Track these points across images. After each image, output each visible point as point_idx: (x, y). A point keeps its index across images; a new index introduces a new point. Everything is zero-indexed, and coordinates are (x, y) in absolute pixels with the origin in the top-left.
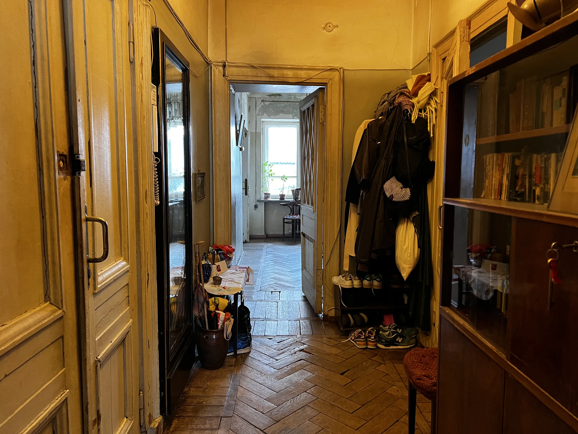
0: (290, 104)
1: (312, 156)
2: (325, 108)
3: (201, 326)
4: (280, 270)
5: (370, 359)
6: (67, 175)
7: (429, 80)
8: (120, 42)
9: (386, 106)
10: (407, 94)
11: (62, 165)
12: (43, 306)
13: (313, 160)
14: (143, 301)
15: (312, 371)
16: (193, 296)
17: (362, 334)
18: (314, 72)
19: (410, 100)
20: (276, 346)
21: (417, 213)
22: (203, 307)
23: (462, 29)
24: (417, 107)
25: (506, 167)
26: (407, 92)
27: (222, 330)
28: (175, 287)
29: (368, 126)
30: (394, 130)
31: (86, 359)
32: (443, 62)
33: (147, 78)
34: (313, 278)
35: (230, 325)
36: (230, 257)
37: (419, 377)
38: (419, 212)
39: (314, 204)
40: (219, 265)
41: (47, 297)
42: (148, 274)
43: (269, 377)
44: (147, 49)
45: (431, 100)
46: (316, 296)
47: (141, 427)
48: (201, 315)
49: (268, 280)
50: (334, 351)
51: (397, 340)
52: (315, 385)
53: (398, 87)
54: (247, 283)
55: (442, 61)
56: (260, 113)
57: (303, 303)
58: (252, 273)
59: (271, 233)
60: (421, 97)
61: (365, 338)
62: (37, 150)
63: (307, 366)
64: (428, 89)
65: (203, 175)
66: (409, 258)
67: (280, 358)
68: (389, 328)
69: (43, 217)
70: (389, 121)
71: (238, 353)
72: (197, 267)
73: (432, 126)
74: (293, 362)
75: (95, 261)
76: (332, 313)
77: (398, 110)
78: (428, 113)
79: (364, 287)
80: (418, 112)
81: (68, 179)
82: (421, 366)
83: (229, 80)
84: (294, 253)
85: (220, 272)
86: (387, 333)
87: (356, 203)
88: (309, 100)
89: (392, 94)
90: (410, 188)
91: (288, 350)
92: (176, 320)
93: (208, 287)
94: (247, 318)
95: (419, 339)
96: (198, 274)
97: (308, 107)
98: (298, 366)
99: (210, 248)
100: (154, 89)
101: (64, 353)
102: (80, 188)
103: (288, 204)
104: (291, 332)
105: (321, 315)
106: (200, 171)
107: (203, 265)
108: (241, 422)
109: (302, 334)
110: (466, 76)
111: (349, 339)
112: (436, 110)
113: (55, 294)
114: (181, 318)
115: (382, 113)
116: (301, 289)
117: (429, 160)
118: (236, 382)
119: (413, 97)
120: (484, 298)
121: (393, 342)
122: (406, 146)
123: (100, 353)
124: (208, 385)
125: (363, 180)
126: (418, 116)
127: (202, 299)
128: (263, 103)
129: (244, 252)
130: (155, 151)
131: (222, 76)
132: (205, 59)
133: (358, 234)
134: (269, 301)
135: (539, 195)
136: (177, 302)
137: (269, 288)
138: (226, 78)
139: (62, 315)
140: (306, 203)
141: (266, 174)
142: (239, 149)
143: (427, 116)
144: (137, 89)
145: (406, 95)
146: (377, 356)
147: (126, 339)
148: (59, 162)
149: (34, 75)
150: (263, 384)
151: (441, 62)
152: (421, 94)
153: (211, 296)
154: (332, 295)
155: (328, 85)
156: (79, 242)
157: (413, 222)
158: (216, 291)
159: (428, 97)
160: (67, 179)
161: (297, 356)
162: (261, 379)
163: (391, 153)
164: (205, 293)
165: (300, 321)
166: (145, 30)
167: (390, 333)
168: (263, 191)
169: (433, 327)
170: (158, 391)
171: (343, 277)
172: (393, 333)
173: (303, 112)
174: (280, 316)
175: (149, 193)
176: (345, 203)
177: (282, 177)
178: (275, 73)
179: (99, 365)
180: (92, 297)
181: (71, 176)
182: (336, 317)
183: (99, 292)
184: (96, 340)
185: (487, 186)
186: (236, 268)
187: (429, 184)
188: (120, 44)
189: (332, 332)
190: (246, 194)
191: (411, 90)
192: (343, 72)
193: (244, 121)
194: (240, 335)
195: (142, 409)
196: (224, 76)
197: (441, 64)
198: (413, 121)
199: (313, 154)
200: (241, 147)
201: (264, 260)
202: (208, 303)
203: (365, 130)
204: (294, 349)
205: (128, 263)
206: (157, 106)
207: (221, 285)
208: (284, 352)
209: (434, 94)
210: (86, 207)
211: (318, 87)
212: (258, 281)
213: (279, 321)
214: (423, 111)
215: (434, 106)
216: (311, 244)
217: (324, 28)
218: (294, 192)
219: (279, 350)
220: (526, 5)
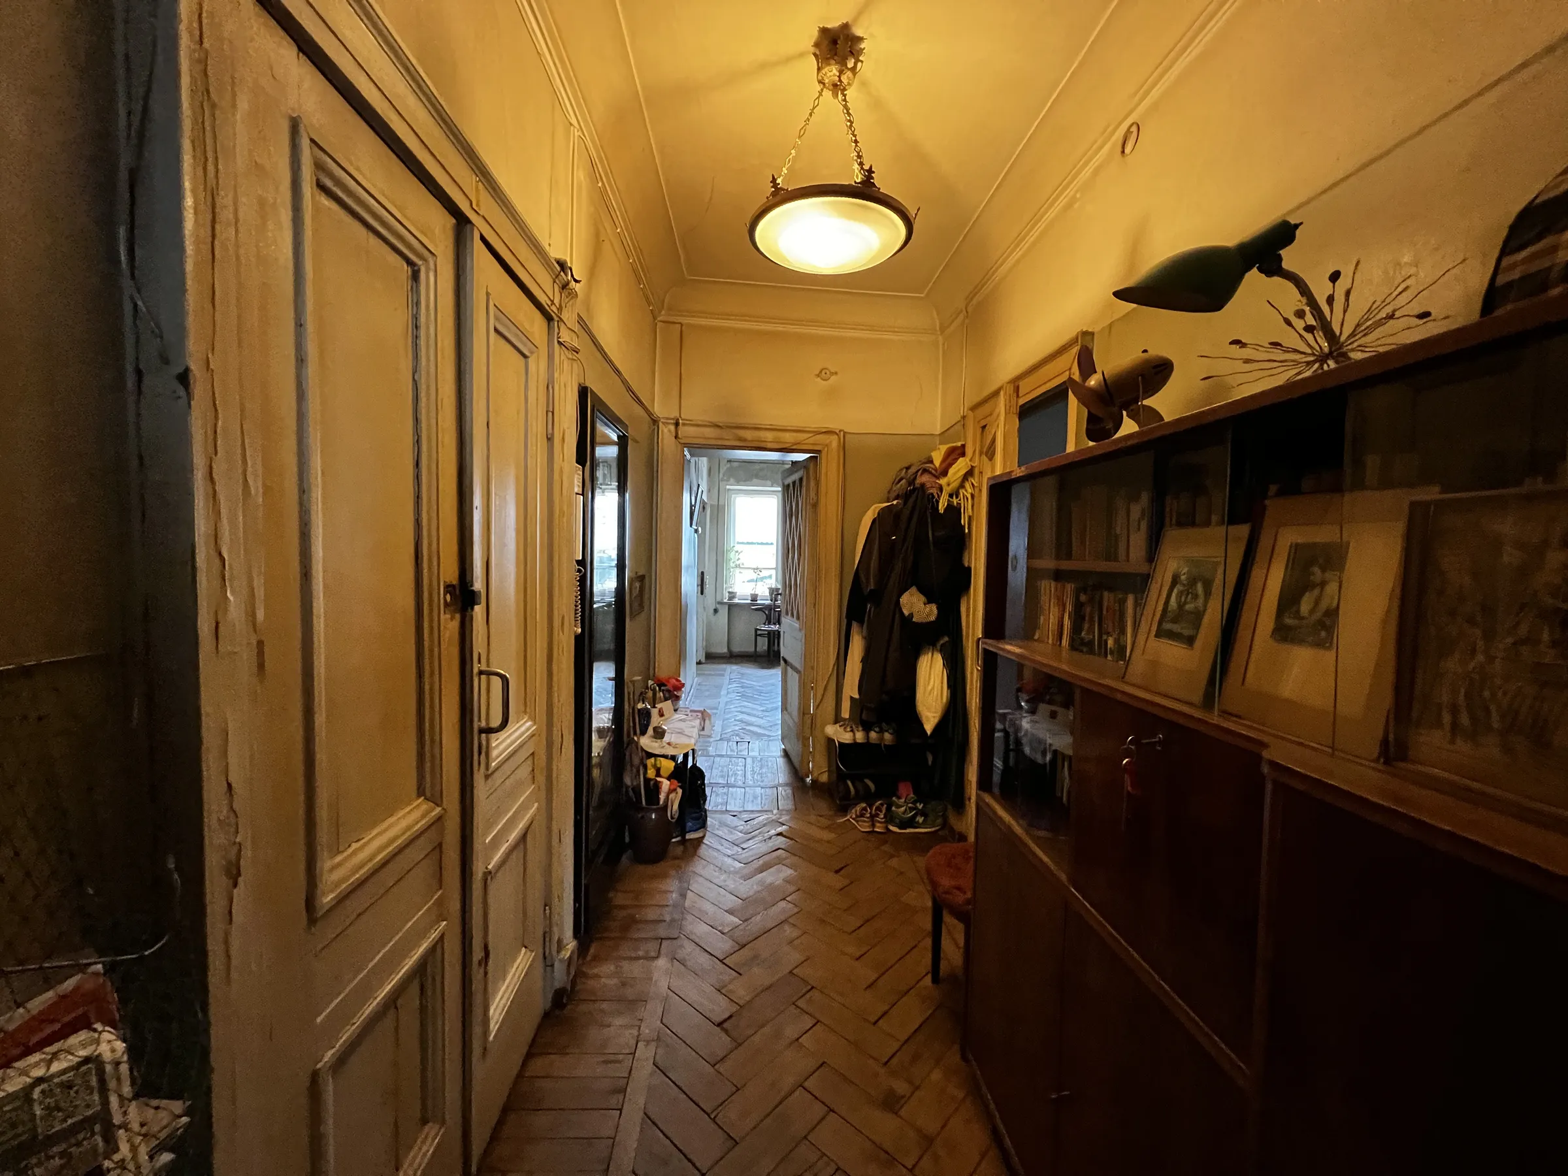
0: (769, 466)
2: (818, 484)
3: (635, 800)
4: (749, 708)
5: (878, 848)
6: (455, 613)
7: (963, 454)
9: (903, 486)
10: (933, 471)
11: (450, 600)
12: (415, 804)
13: (800, 554)
15: (796, 867)
16: (625, 756)
17: (867, 811)
18: (803, 434)
19: (937, 481)
20: (742, 827)
21: (947, 639)
22: (638, 771)
23: (1008, 398)
24: (946, 491)
25: (1068, 603)
26: (932, 468)
27: (665, 807)
28: (598, 741)
29: (879, 513)
30: (915, 519)
31: (471, 873)
32: (983, 431)
33: (569, 459)
34: (798, 725)
35: (676, 798)
36: (677, 695)
37: (947, 890)
38: (949, 638)
39: (801, 618)
40: (662, 708)
41: (421, 791)
42: (562, 736)
43: (731, 876)
44: (572, 418)
45: (966, 482)
46: (801, 751)
47: (545, 958)
48: (635, 783)
49: (732, 724)
50: (827, 835)
51: (916, 820)
52: (798, 889)
53: (920, 461)
54: (702, 733)
55: (981, 429)
56: (725, 479)
57: (782, 759)
58: (709, 719)
59: (737, 650)
60: (952, 477)
61: (870, 816)
63: (786, 859)
64: (961, 467)
65: (641, 579)
66: (934, 704)
67: (747, 846)
68: (905, 802)
70: (908, 508)
71: (687, 837)
72: (631, 715)
73: (967, 518)
74: (766, 853)
75: (489, 731)
76: (824, 778)
77: (919, 495)
78: (962, 500)
79: (871, 741)
80: (947, 498)
81: (457, 618)
82: (950, 872)
83: (682, 443)
84: (770, 682)
85: (663, 718)
86: (903, 809)
87: (861, 622)
88: (795, 472)
89: (912, 470)
90: (936, 605)
91: (760, 833)
92: (599, 791)
93: (646, 742)
94: (700, 786)
95: (948, 816)
96: (631, 725)
97: (794, 480)
98: (774, 859)
99: (649, 682)
100: (579, 472)
101: (441, 869)
102: (472, 630)
103: (762, 608)
104: (765, 805)
105: (808, 780)
106: (638, 573)
107: (639, 710)
108: (689, 947)
109: (780, 808)
110: (1011, 478)
111: (848, 817)
112: (973, 496)
113: (433, 785)
114: (607, 788)
115: (898, 495)
116: (781, 738)
117: (963, 565)
118: (684, 884)
119: (941, 476)
120: (1039, 760)
121: (911, 823)
122: (932, 545)
123: (492, 860)
124: (642, 889)
125: (871, 590)
126: (948, 504)
127: (636, 761)
128: (729, 464)
129: (697, 678)
130: (577, 559)
131: (673, 436)
132: (650, 414)
133: (863, 666)
134: (733, 756)
135: (1113, 649)
136: (600, 763)
137: (733, 735)
138: (679, 440)
139: (442, 814)
140: (789, 615)
141: (731, 564)
142: (693, 531)
143: (960, 504)
144: (555, 475)
145: (930, 473)
146: (888, 844)
147: (528, 833)
148: (445, 595)
149: (416, 480)
150: (724, 887)
151: (979, 431)
152: (951, 474)
153: (650, 755)
154: (824, 751)
155: (823, 453)
156: (469, 706)
157: (941, 651)
158: (657, 748)
159: (961, 478)
160: (455, 618)
161: (773, 844)
162: (721, 878)
163: (910, 555)
164: (642, 752)
165: (778, 788)
166: (570, 392)
167: (906, 810)
168: (728, 588)
169: (967, 803)
170: (572, 902)
171: (840, 727)
172: (911, 809)
173: (787, 486)
174: (749, 780)
175: (567, 619)
176: (845, 622)
177: (754, 569)
178: (748, 435)
179: (489, 878)
180: (484, 781)
181: (462, 613)
182: (829, 784)
183: (494, 772)
184: (487, 841)
185: (1042, 624)
186: (686, 711)
188: (534, 417)
189: (823, 806)
190: (702, 593)
191: (938, 466)
192: (844, 436)
193: (702, 491)
194: (690, 811)
195: (546, 935)
196: (675, 437)
197: (981, 434)
198: (941, 509)
199: (799, 547)
200: (696, 528)
201: (726, 692)
202: (645, 767)
203: (874, 521)
204: (768, 832)
205: (535, 722)
206: (583, 495)
207: (664, 739)
208: (753, 837)
209: (970, 473)
210: (479, 654)
211: (808, 455)
212: (718, 728)
213: (747, 789)
214: (954, 497)
215: (970, 490)
216: (796, 676)
217: (818, 376)
218: (772, 591)
219: (746, 833)
220: (1093, 382)
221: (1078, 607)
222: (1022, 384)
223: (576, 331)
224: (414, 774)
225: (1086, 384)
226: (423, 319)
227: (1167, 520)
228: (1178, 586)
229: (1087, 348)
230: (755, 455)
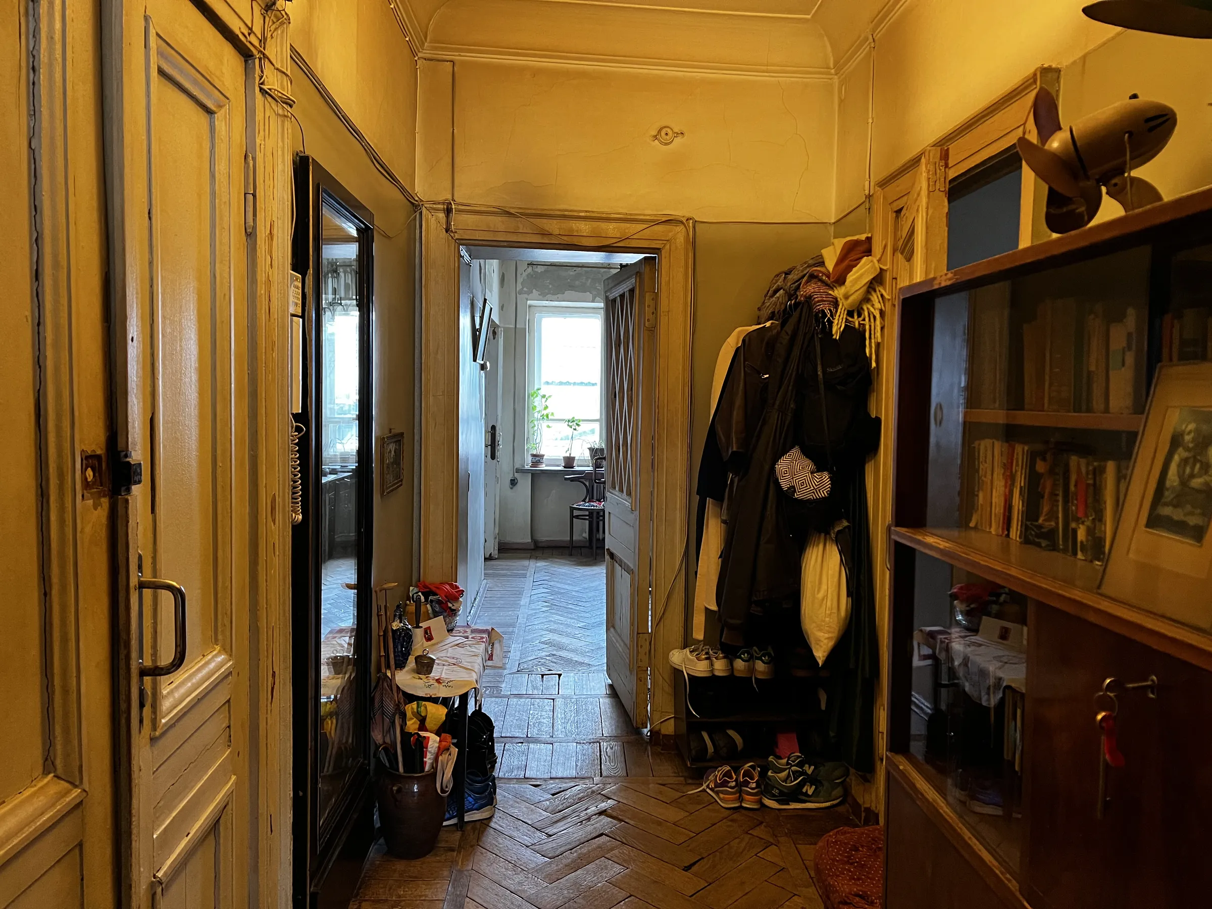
0: (586, 272)
1: (630, 393)
2: (656, 298)
3: (387, 764)
4: (561, 624)
5: (747, 833)
6: (100, 497)
7: (868, 252)
8: (225, 198)
9: (780, 299)
10: (824, 278)
11: (92, 477)
12: (40, 784)
13: (632, 401)
14: (262, 732)
15: (625, 861)
16: (372, 700)
17: (731, 777)
18: (634, 226)
19: (830, 292)
20: (548, 803)
21: (845, 523)
22: (393, 723)
23: (932, 168)
24: (844, 305)
25: (1019, 473)
26: (823, 274)
27: (433, 775)
28: (333, 679)
29: (744, 341)
30: (796, 352)
31: (130, 886)
32: (897, 217)
33: (280, 263)
34: (630, 650)
35: (450, 763)
36: (453, 608)
37: (846, 899)
38: (848, 522)
39: (633, 493)
40: (429, 628)
41: (49, 762)
42: (274, 672)
43: (530, 875)
44: (284, 203)
45: (873, 293)
46: (635, 688)
48: (388, 740)
49: (536, 648)
50: (673, 814)
51: (804, 790)
52: (629, 895)
53: (805, 263)
54: (490, 663)
55: (894, 215)
56: (525, 289)
57: (607, 700)
58: (500, 641)
59: (545, 539)
60: (853, 286)
61: (736, 785)
62: (36, 453)
63: (612, 849)
64: (865, 271)
65: (398, 438)
66: (827, 619)
67: (555, 831)
68: (788, 764)
69: (45, 594)
70: (787, 333)
71: (466, 819)
72: (382, 638)
73: (873, 345)
74: (582, 841)
75: (157, 672)
76: (669, 729)
77: (804, 314)
78: (867, 319)
79: (737, 674)
80: (845, 316)
81: (104, 505)
82: (850, 871)
83: (457, 239)
84: (591, 585)
85: (433, 642)
86: (784, 773)
87: (719, 499)
88: (624, 280)
89: (794, 276)
90: (830, 471)
91: (574, 812)
92: (334, 752)
93: (405, 679)
94: (486, 741)
95: (851, 786)
96: (383, 653)
97: (622, 292)
98: (595, 849)
99: (411, 588)
100: (296, 283)
101: (82, 879)
102: (128, 522)
103: (581, 478)
104: (582, 769)
105: (646, 731)
106: (393, 431)
107: (394, 632)
109: (604, 774)
110: (936, 287)
111: (704, 786)
112: (882, 313)
113: (67, 755)
114: (346, 748)
115: (773, 313)
116: (605, 669)
117: (869, 415)
118: (461, 888)
119: (836, 285)
121: (795, 795)
122: (822, 386)
123: (163, 864)
124: (400, 896)
125: (733, 453)
126: (846, 325)
127: (390, 707)
128: (530, 268)
129: (485, 581)
130: (294, 412)
131: (444, 231)
132: (407, 196)
133: (723, 562)
134: (537, 696)
135: (1085, 543)
136: (336, 712)
137: (537, 665)
138: (452, 234)
139: (81, 799)
140: (617, 489)
141: (536, 415)
142: (478, 367)
143: (863, 324)
144: (259, 288)
145: (821, 280)
146: (762, 827)
147: (221, 821)
148: (83, 472)
149: (36, 299)
150: (519, 893)
151: (891, 216)
152: (851, 281)
153: (411, 698)
154: (669, 689)
155: (663, 252)
156: (123, 636)
157: (837, 541)
158: (421, 688)
159: (865, 288)
160: (101, 505)
161: (592, 827)
162: (514, 880)
163: (790, 400)
164: (398, 694)
165: (602, 744)
166: (280, 167)
167: (789, 775)
168: (531, 449)
171: (691, 652)
172: (796, 774)
173: (612, 300)
174: (559, 732)
175: (280, 500)
176: (696, 499)
177: (569, 421)
178: (554, 226)
179: (159, 890)
180: (148, 746)
181: (111, 498)
182: (676, 736)
183: (164, 734)
184: (155, 836)
185: (982, 505)
186: (466, 632)
187: (870, 463)
188: (225, 202)
189: (667, 771)
190: (493, 457)
191: (831, 270)
192: (694, 227)
193: (491, 309)
194: (470, 780)
196: (447, 232)
197: (893, 222)
198: (836, 335)
199: (630, 389)
200: (482, 362)
201: (528, 600)
202: (403, 716)
203: (737, 350)
204: (586, 810)
205: (231, 655)
206: (303, 317)
207: (432, 675)
208: (564, 818)
209: (878, 280)
210: (140, 557)
211: (642, 256)
212: (515, 654)
213: (555, 745)
214: (856, 317)
215: (878, 306)
216: (627, 577)
217: (655, 137)
218: (594, 452)
219: (554, 812)
220: (1055, 143)
221: (1034, 479)
222: (953, 148)
223: (289, 73)
224: (37, 742)
225: (1046, 147)
226: (44, 57)
227: (1165, 351)
228: (1181, 450)
229: (1048, 93)
230: (566, 256)
